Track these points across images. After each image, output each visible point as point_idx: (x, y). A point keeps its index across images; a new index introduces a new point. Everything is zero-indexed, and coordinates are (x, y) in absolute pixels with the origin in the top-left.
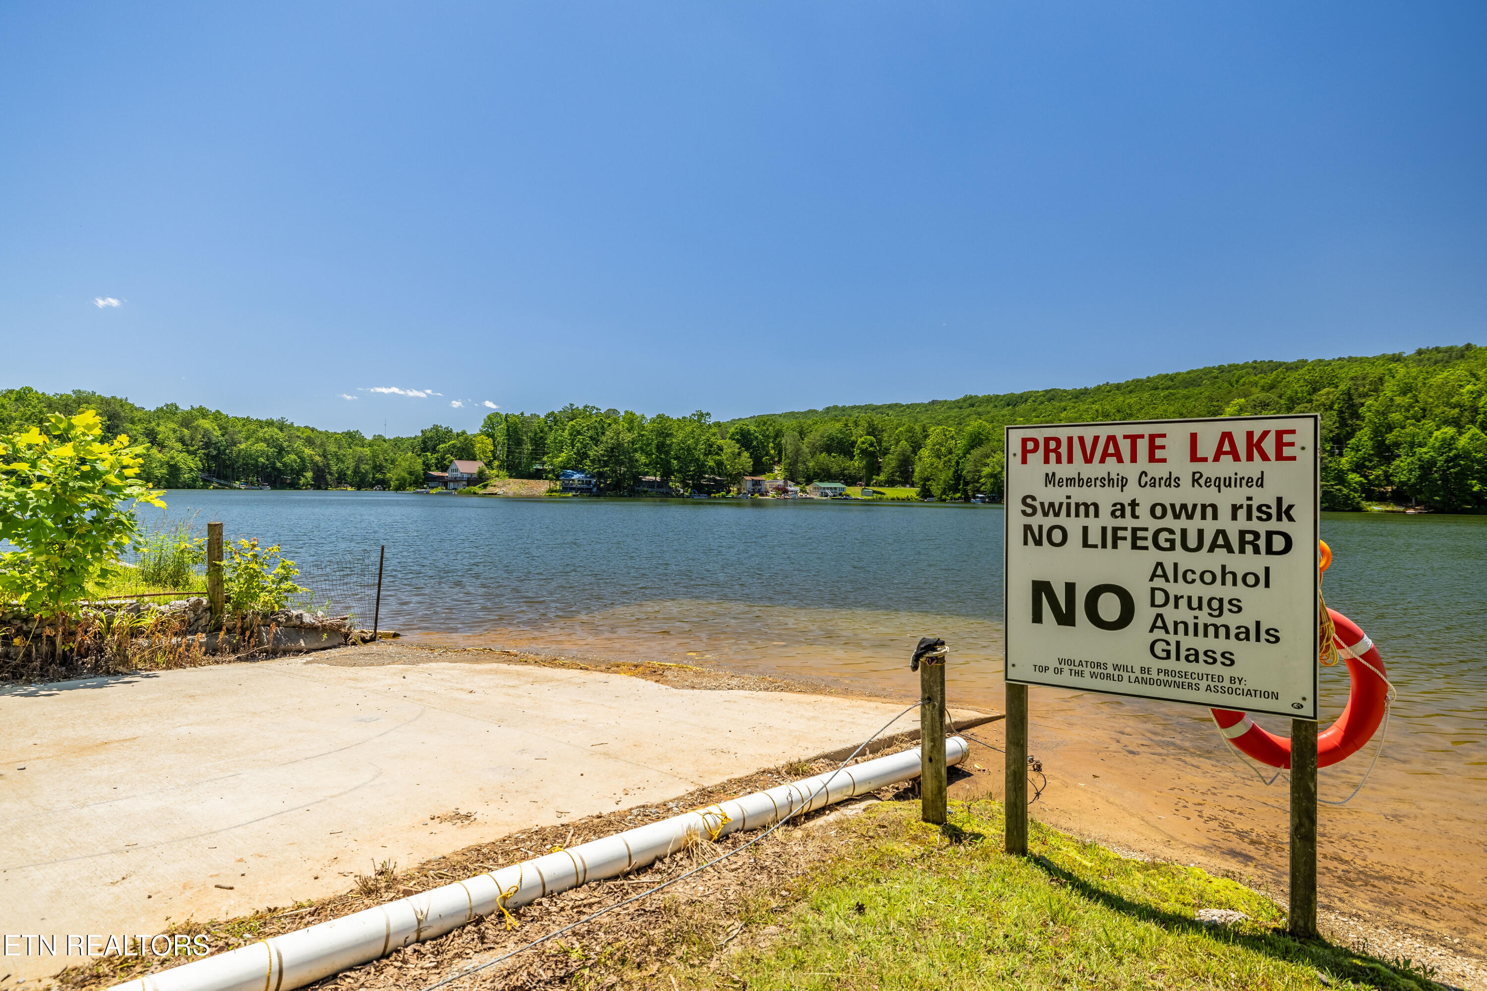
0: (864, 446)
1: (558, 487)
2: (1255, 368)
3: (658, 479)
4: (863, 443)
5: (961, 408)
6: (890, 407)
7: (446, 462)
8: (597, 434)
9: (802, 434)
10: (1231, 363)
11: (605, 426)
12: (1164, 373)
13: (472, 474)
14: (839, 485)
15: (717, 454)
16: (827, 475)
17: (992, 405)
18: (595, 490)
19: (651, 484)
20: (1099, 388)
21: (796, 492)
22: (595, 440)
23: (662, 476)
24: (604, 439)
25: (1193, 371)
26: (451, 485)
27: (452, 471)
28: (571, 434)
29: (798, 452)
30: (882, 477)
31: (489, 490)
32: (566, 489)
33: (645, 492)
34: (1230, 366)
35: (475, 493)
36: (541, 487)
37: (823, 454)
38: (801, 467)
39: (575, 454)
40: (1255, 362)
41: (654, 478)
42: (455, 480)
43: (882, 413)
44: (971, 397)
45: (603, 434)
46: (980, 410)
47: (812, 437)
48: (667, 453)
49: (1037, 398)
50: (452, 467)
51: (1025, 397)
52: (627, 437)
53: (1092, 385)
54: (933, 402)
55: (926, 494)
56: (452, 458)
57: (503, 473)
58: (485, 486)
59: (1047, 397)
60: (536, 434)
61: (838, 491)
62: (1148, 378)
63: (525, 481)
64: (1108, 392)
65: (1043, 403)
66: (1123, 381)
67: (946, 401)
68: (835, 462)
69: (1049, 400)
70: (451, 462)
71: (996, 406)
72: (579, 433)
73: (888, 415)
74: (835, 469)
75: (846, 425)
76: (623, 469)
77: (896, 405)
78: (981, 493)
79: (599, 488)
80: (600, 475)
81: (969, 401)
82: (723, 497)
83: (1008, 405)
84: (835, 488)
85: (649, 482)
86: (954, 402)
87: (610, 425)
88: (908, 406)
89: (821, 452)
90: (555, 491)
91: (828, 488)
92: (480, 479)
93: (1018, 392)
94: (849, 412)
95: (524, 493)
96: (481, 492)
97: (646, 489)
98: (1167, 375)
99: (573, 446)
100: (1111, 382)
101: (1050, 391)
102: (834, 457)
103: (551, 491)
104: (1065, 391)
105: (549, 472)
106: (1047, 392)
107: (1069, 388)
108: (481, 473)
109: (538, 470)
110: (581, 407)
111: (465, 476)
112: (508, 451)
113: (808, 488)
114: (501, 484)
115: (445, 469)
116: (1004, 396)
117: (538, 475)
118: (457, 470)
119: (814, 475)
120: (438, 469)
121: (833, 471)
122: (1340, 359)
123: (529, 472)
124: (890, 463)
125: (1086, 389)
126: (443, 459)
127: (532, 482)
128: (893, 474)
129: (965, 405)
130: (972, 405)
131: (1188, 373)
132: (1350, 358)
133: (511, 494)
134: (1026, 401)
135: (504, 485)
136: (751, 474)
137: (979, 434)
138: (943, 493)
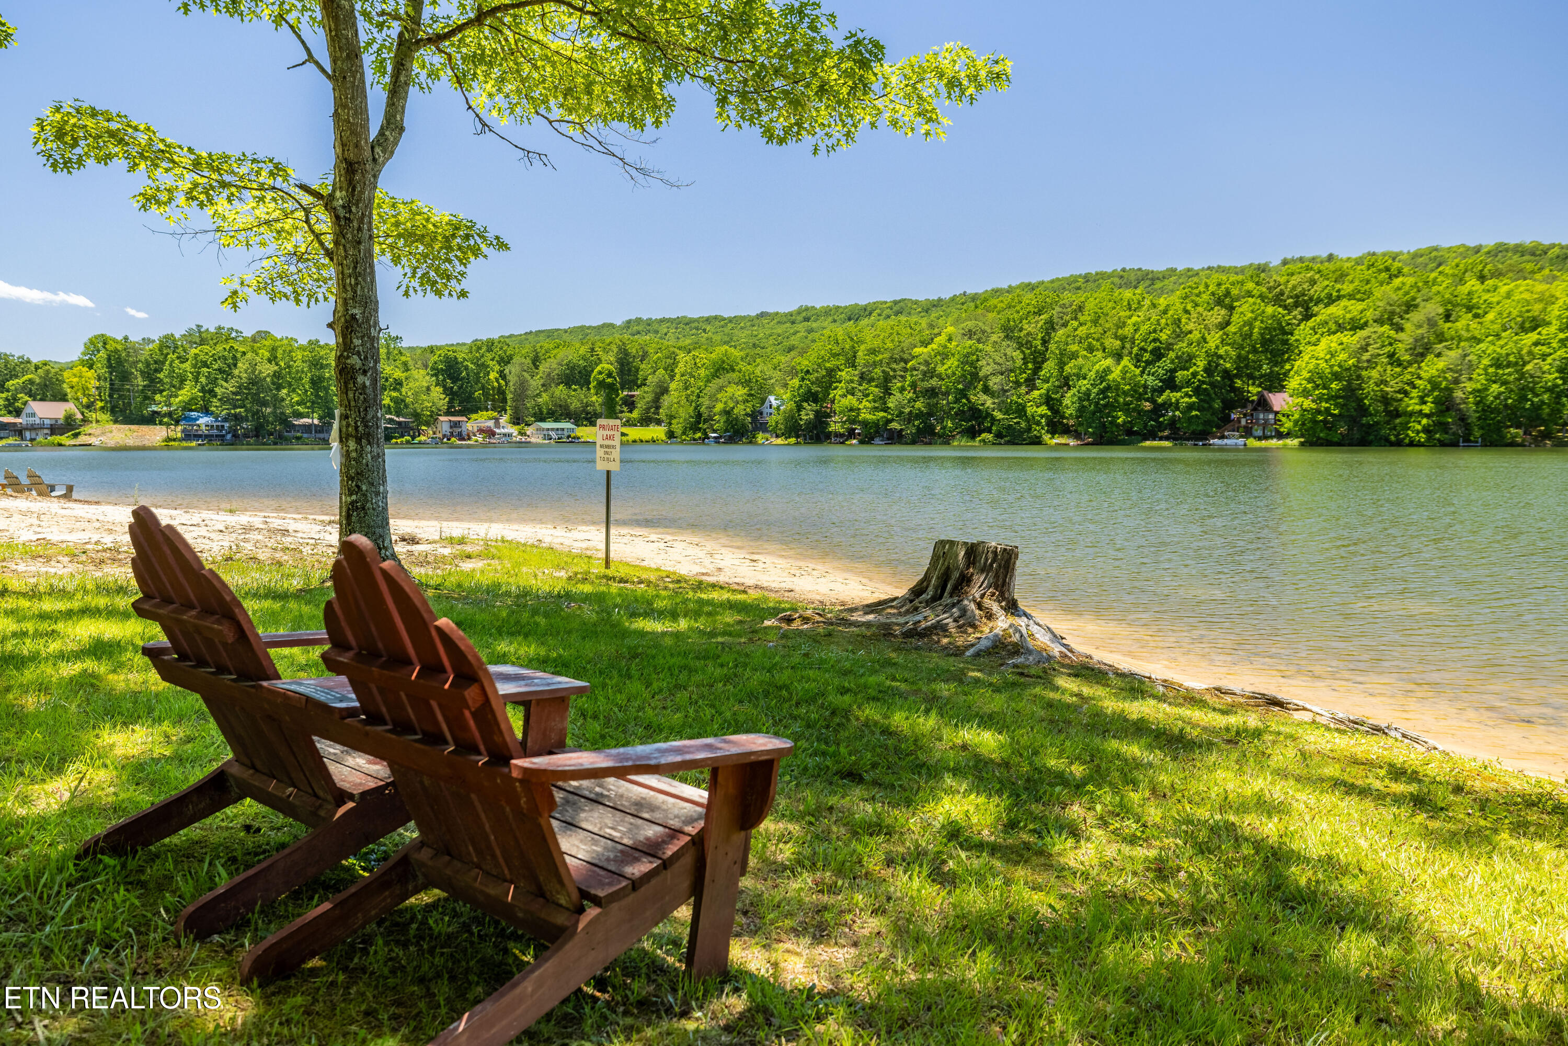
0: (601, 377)
1: (179, 435)
2: (1122, 277)
3: (316, 422)
4: (600, 373)
5: (793, 323)
6: (708, 320)
7: (18, 404)
8: (229, 366)
9: (536, 361)
10: (1099, 270)
11: (239, 355)
12: (1027, 281)
13: (56, 420)
14: (566, 425)
15: (395, 389)
16: (560, 412)
17: (830, 319)
18: (229, 436)
19: (307, 428)
20: (953, 299)
21: (510, 435)
22: (226, 374)
23: (320, 418)
24: (236, 372)
25: (1058, 279)
26: (28, 434)
27: (28, 415)
28: (194, 366)
29: (523, 385)
30: (635, 414)
31: (82, 439)
32: (188, 436)
33: (298, 438)
34: (1097, 274)
35: (60, 445)
36: (155, 434)
37: (561, 387)
38: (529, 404)
39: (199, 391)
40: (1124, 270)
41: (310, 421)
42: (33, 428)
44: (807, 309)
45: (235, 365)
46: (814, 325)
47: (547, 365)
48: (326, 389)
49: (882, 310)
50: (27, 410)
51: (869, 309)
52: (267, 370)
53: (946, 295)
54: (762, 315)
55: (671, 435)
56: (26, 398)
57: (105, 417)
58: (76, 435)
59: (895, 309)
60: (148, 364)
61: (566, 433)
62: (1010, 287)
63: (133, 427)
64: (963, 304)
65: (889, 317)
66: (980, 291)
67: (777, 314)
68: (575, 398)
69: (897, 314)
70: (25, 403)
71: (835, 321)
72: (205, 365)
73: (704, 331)
74: (575, 405)
75: (593, 350)
76: (269, 410)
77: (716, 318)
78: (715, 431)
79: (235, 436)
80: (237, 418)
81: (804, 314)
82: (408, 442)
83: (850, 319)
84: (563, 429)
85: (304, 426)
86: (786, 315)
87: (244, 353)
89: (558, 384)
90: (174, 440)
91: (552, 429)
92: (68, 426)
93: (863, 302)
95: (130, 442)
96: (73, 442)
97: (299, 434)
98: (1029, 284)
99: (197, 382)
100: (968, 292)
101: (900, 301)
102: (575, 390)
103: (169, 439)
104: (916, 302)
105: (165, 415)
106: (896, 303)
107: (921, 298)
108: (69, 418)
109: (155, 412)
110: (212, 330)
111: (47, 422)
112: (111, 389)
113: (529, 430)
114: (98, 432)
115: (18, 413)
116: (846, 307)
117: (151, 420)
118: (33, 415)
119: (548, 413)
120: (10, 412)
121: (572, 407)
122: (1209, 268)
123: (143, 416)
124: (643, 396)
125: (940, 300)
126: (15, 399)
127: (144, 428)
128: (648, 410)
129: (800, 318)
130: (807, 319)
131: (1052, 282)
132: (1219, 267)
133: (111, 443)
134: (870, 314)
135: (103, 434)
136: (448, 413)
137: (723, 362)
138: (684, 433)
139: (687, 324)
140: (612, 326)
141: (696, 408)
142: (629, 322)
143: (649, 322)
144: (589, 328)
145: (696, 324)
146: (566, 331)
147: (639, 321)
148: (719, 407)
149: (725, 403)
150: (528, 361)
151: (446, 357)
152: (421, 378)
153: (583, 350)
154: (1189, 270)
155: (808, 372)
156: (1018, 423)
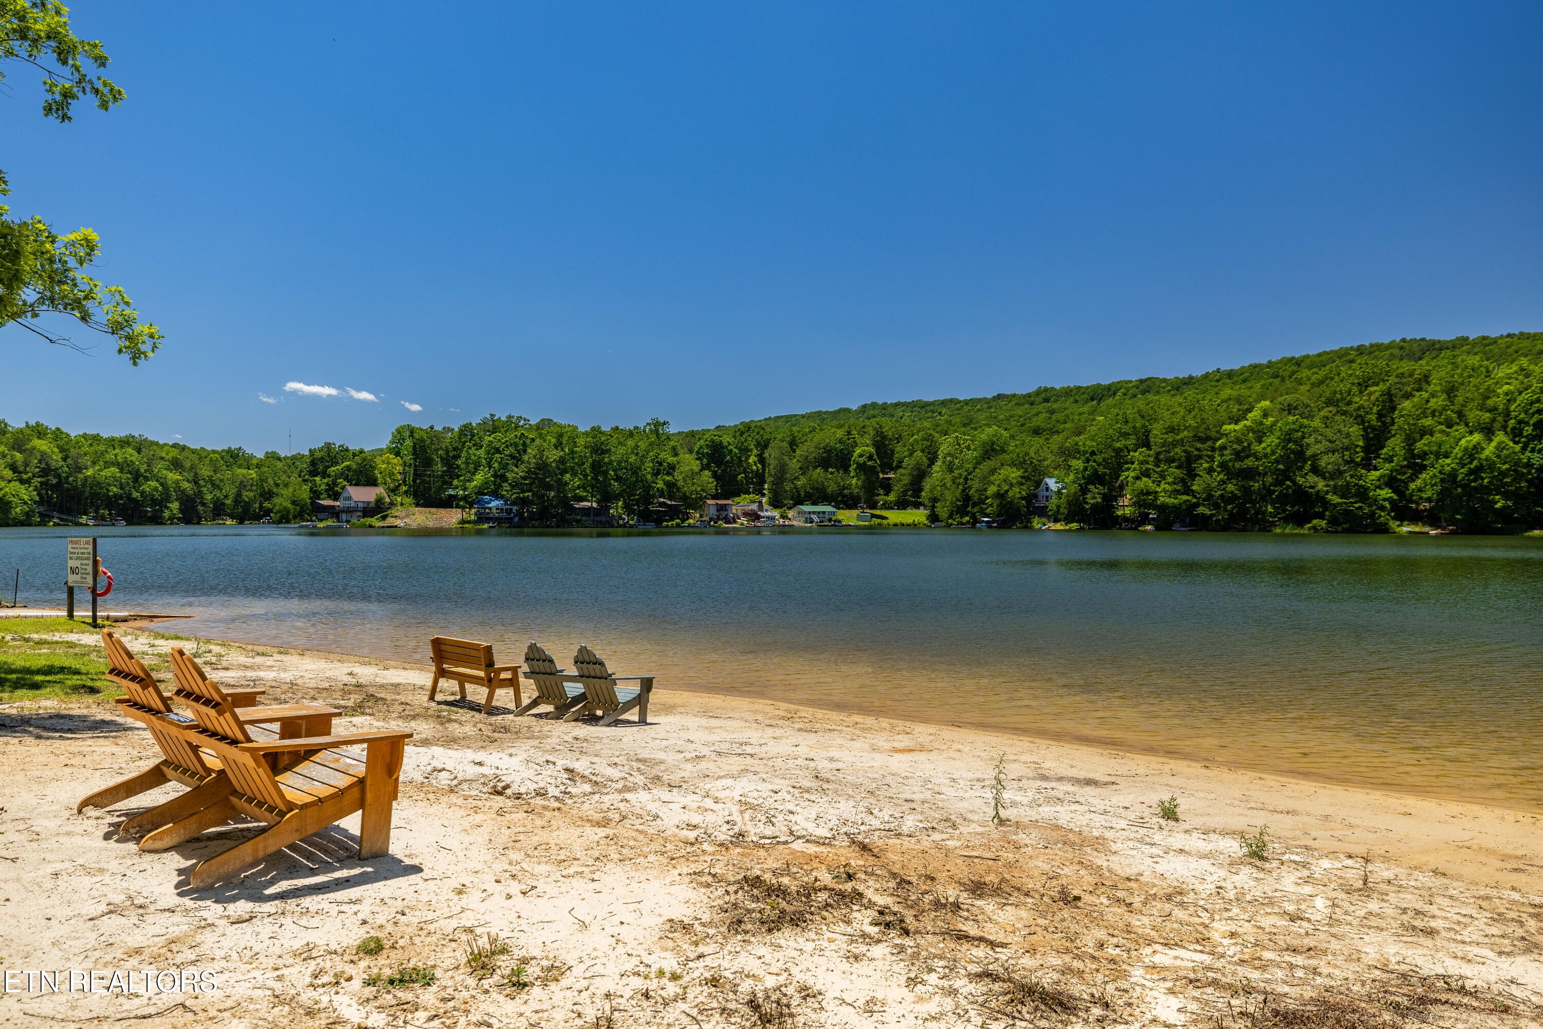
0: (861, 460)
1: (473, 517)
2: (1402, 348)
3: (595, 505)
4: (861, 456)
5: (1032, 404)
6: (944, 403)
7: (337, 489)
8: (519, 452)
9: (793, 444)
10: (1374, 341)
11: (528, 442)
12: (1289, 355)
13: (368, 503)
14: (828, 509)
15: (668, 474)
16: (818, 495)
17: (1071, 399)
18: (516, 519)
19: (587, 511)
20: (1206, 376)
21: (773, 518)
22: (517, 459)
23: (598, 502)
24: (526, 458)
25: (1325, 353)
26: (344, 517)
27: (345, 499)
28: (488, 453)
29: (782, 468)
30: (892, 497)
31: (390, 521)
32: (481, 519)
33: (578, 521)
34: (1372, 346)
35: (371, 526)
36: (452, 517)
37: (818, 470)
38: (788, 487)
39: (492, 476)
40: (1404, 340)
41: (589, 504)
42: (349, 511)
43: (933, 412)
44: (1046, 390)
45: (525, 451)
46: (1055, 406)
47: (805, 448)
48: (605, 473)
49: (1128, 389)
50: (345, 495)
51: (1113, 389)
52: (553, 456)
53: (1198, 373)
54: (999, 397)
55: (934, 518)
56: (345, 483)
57: (408, 500)
58: (384, 518)
59: (1142, 387)
60: (447, 452)
61: (827, 516)
62: (1270, 362)
63: (433, 510)
64: (1218, 381)
65: (1135, 396)
66: (1236, 367)
67: (1014, 395)
68: (831, 479)
69: (1143, 393)
70: (343, 488)
71: (1077, 401)
72: (498, 451)
73: (940, 413)
74: (832, 488)
75: (849, 433)
76: (552, 494)
77: (951, 401)
78: (987, 516)
79: (522, 518)
80: (524, 502)
81: (1043, 395)
82: (678, 525)
83: (1092, 399)
84: (824, 513)
85: (584, 509)
86: (1024, 396)
87: (533, 440)
88: (966, 403)
89: (815, 468)
90: (469, 522)
91: (814, 513)
92: (378, 509)
93: (1106, 382)
94: (891, 410)
95: (431, 524)
96: (381, 524)
97: (579, 517)
98: (1293, 358)
99: (490, 467)
100: (1222, 369)
101: (1146, 380)
102: (832, 473)
103: (463, 522)
104: (1164, 380)
105: (461, 499)
106: (1142, 381)
107: (1170, 376)
108: (379, 501)
109: (450, 496)
110: (504, 419)
111: (361, 505)
112: (415, 474)
113: (790, 514)
114: (404, 514)
115: (336, 496)
116: (1088, 387)
117: (448, 503)
118: (349, 498)
119: (806, 496)
120: (329, 496)
121: (829, 490)
122: (1509, 335)
123: (441, 499)
124: (900, 478)
125: (1191, 378)
126: (335, 484)
127: (443, 512)
128: (905, 493)
129: (1038, 399)
130: (1047, 400)
131: (1319, 355)
132: (1522, 334)
133: (414, 525)
134: (1115, 394)
135: (407, 516)
136: (714, 497)
137: (993, 443)
138: (950, 517)
139: (922, 407)
140: (848, 410)
141: (963, 491)
142: (865, 406)
143: (884, 407)
144: (826, 413)
145: (932, 408)
146: (803, 416)
147: (874, 405)
148: (992, 490)
149: (999, 486)
150: (785, 444)
151: (713, 441)
152: (689, 462)
153: (840, 433)
154: (1484, 338)
155: (1093, 453)
156: (1360, 508)
